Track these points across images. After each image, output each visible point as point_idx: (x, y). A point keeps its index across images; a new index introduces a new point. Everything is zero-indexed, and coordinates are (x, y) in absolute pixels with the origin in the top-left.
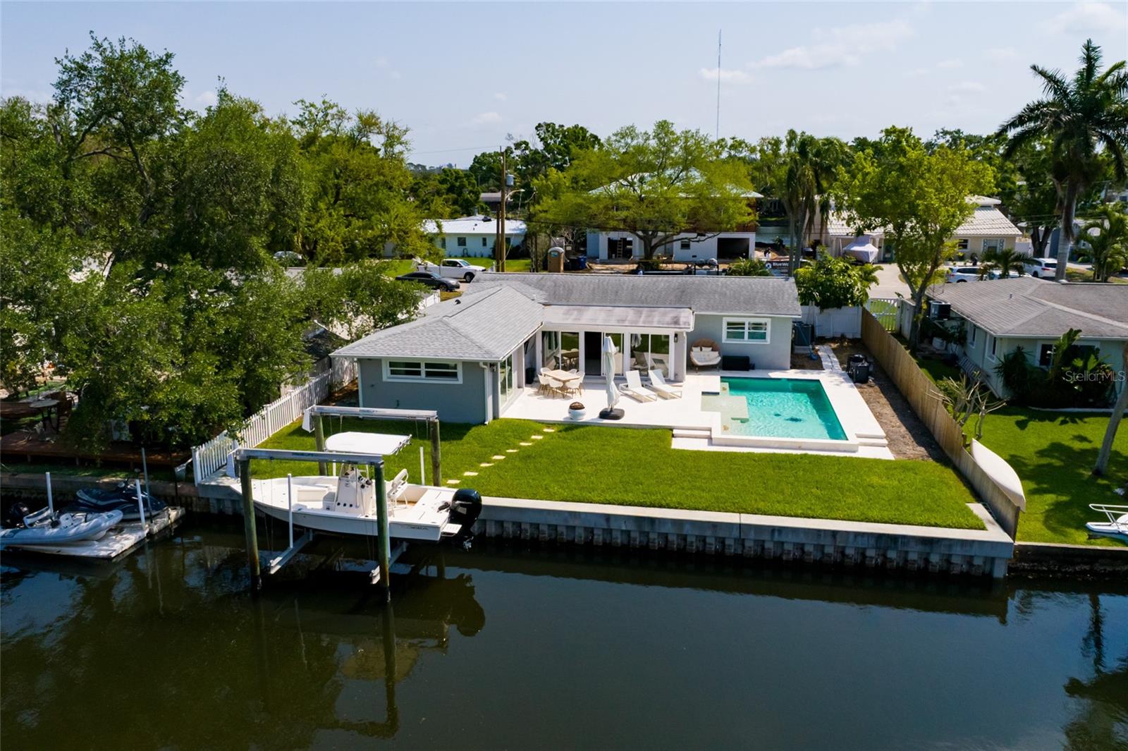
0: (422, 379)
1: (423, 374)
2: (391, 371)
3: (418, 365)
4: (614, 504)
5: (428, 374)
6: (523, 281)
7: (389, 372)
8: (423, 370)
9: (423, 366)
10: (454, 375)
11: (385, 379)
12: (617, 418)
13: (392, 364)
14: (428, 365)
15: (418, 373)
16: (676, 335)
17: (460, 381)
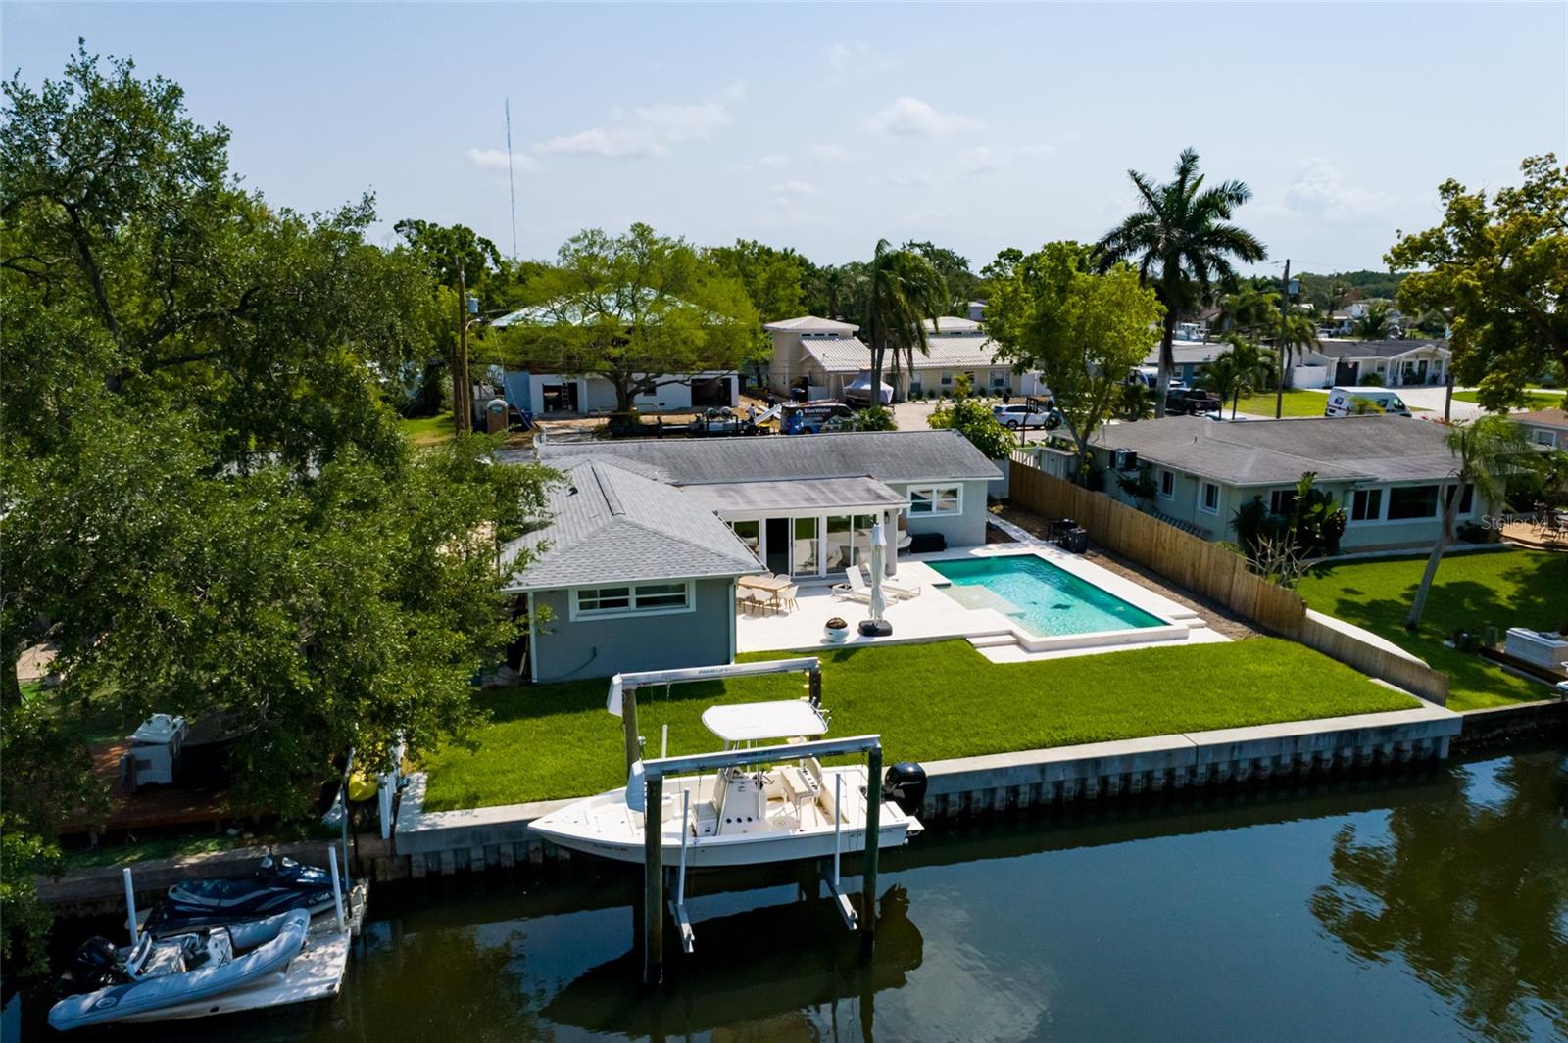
0: (632, 611)
1: (633, 604)
2: (581, 604)
3: (625, 591)
4: (1034, 749)
5: (641, 603)
6: (615, 452)
7: (578, 606)
8: (633, 598)
9: (632, 592)
10: (681, 600)
11: (573, 618)
12: (888, 632)
13: (582, 594)
14: (640, 590)
15: (625, 603)
16: (886, 514)
17: (692, 609)
